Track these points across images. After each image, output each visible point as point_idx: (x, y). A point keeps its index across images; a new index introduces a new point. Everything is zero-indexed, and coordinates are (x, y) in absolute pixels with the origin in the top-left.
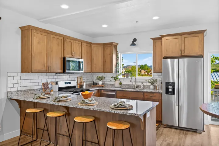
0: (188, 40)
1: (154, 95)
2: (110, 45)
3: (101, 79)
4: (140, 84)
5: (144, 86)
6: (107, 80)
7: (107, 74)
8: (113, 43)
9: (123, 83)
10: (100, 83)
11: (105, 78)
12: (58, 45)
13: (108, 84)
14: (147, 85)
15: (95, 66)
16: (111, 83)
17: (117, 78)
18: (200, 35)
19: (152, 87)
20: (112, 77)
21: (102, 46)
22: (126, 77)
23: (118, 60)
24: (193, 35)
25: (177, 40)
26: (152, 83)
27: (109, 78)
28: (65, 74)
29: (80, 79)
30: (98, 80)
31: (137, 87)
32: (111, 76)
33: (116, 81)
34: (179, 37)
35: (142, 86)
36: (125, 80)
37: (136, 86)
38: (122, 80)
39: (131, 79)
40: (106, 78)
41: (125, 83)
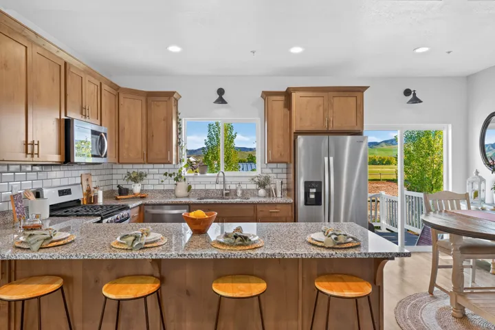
0: (339, 102)
1: (276, 209)
2: (166, 99)
3: (138, 178)
4: (233, 187)
5: (243, 191)
6: (151, 182)
7: (151, 166)
8: (174, 93)
9: (193, 188)
10: (137, 188)
11: (146, 176)
12: (53, 80)
13: (153, 191)
14: (249, 190)
15: (126, 146)
16: (161, 187)
17: (180, 176)
18: (358, 94)
19: (262, 192)
20: (166, 174)
21: (144, 99)
22: (199, 174)
23: (180, 134)
24: (347, 94)
25: (319, 101)
26: (262, 185)
27: (157, 177)
28: (70, 168)
29: (87, 180)
30: (130, 182)
31: (227, 194)
32: (164, 171)
33: (179, 184)
34: (324, 94)
35: (239, 192)
36: (197, 180)
37: (224, 192)
38: (191, 180)
39: (218, 176)
40: (148, 177)
41: (198, 187)
